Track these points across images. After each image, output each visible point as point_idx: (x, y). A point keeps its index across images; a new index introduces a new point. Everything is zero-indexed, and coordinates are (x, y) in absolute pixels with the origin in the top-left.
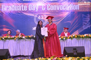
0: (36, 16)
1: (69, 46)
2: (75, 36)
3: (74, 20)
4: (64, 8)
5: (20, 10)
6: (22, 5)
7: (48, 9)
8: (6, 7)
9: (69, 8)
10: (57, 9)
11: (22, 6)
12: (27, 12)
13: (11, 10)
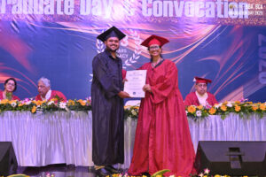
2: (234, 107)
10: (174, 14)
12: (73, 21)
13: (19, 12)
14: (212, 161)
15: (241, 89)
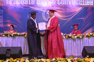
1: (86, 46)
2: (92, 35)
3: (88, 16)
4: (77, 2)
5: (27, 4)
7: (58, 4)
10: (68, 4)
14: (89, 53)
15: (91, 28)
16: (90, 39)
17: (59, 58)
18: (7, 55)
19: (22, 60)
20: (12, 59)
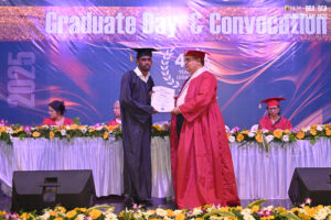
0: (168, 55)
2: (324, 131)
3: (308, 71)
4: (273, 25)
5: (112, 32)
6: (119, 14)
7: (212, 31)
8: (60, 18)
9: (291, 29)
10: (245, 31)
11: (120, 17)
12: (135, 41)
13: (77, 32)
14: (312, 189)
15: (321, 111)
16: (317, 144)
17: (213, 207)
18: (45, 198)
19: (95, 211)
20: (63, 209)
